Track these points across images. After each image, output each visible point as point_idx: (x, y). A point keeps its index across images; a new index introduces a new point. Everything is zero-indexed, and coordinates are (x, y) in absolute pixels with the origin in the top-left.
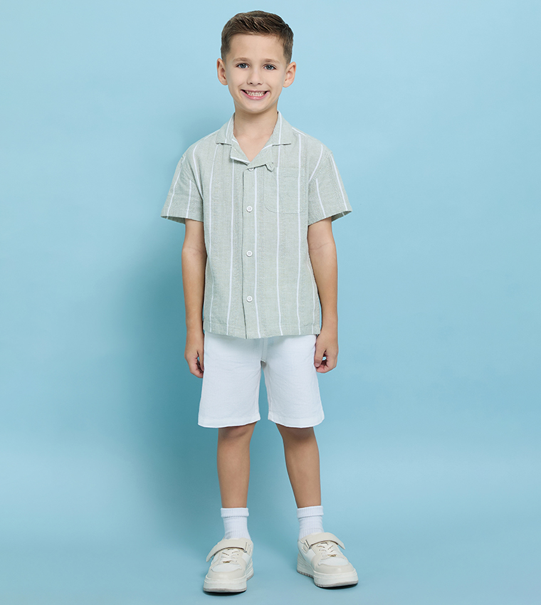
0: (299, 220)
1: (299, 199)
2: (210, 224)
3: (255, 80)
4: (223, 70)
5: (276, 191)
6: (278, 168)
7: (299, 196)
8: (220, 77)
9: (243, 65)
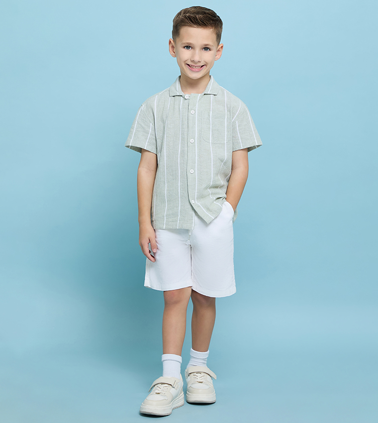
0: (226, 148)
1: (226, 133)
2: (165, 154)
3: (197, 58)
4: (173, 47)
5: (210, 128)
6: (211, 112)
7: (226, 132)
8: (171, 51)
9: (188, 47)
